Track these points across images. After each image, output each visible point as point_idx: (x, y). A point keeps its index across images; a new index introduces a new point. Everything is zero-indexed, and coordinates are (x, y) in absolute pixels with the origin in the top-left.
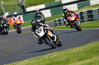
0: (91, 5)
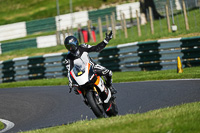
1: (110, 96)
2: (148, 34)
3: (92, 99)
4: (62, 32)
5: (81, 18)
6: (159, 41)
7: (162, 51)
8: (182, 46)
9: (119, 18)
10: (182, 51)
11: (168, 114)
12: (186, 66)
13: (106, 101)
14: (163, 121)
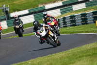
0: (74, 10)
1: (56, 37)
3: (49, 39)
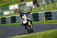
2: (35, 11)
4: (11, 10)
5: (16, 6)
6: (38, 13)
7: (39, 16)
8: (45, 14)
9: (27, 6)
10: (45, 16)
11: (41, 34)
12: (46, 20)
13: (31, 28)
14: (40, 36)
